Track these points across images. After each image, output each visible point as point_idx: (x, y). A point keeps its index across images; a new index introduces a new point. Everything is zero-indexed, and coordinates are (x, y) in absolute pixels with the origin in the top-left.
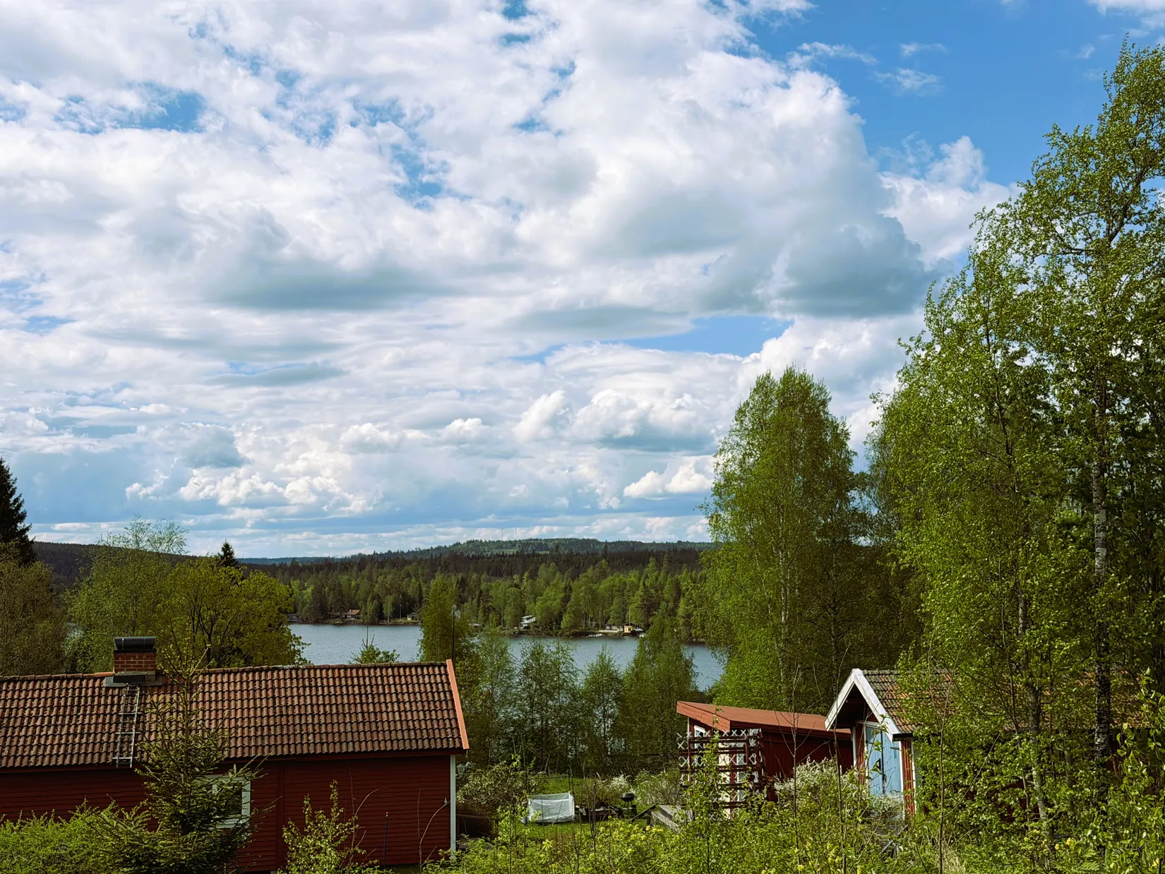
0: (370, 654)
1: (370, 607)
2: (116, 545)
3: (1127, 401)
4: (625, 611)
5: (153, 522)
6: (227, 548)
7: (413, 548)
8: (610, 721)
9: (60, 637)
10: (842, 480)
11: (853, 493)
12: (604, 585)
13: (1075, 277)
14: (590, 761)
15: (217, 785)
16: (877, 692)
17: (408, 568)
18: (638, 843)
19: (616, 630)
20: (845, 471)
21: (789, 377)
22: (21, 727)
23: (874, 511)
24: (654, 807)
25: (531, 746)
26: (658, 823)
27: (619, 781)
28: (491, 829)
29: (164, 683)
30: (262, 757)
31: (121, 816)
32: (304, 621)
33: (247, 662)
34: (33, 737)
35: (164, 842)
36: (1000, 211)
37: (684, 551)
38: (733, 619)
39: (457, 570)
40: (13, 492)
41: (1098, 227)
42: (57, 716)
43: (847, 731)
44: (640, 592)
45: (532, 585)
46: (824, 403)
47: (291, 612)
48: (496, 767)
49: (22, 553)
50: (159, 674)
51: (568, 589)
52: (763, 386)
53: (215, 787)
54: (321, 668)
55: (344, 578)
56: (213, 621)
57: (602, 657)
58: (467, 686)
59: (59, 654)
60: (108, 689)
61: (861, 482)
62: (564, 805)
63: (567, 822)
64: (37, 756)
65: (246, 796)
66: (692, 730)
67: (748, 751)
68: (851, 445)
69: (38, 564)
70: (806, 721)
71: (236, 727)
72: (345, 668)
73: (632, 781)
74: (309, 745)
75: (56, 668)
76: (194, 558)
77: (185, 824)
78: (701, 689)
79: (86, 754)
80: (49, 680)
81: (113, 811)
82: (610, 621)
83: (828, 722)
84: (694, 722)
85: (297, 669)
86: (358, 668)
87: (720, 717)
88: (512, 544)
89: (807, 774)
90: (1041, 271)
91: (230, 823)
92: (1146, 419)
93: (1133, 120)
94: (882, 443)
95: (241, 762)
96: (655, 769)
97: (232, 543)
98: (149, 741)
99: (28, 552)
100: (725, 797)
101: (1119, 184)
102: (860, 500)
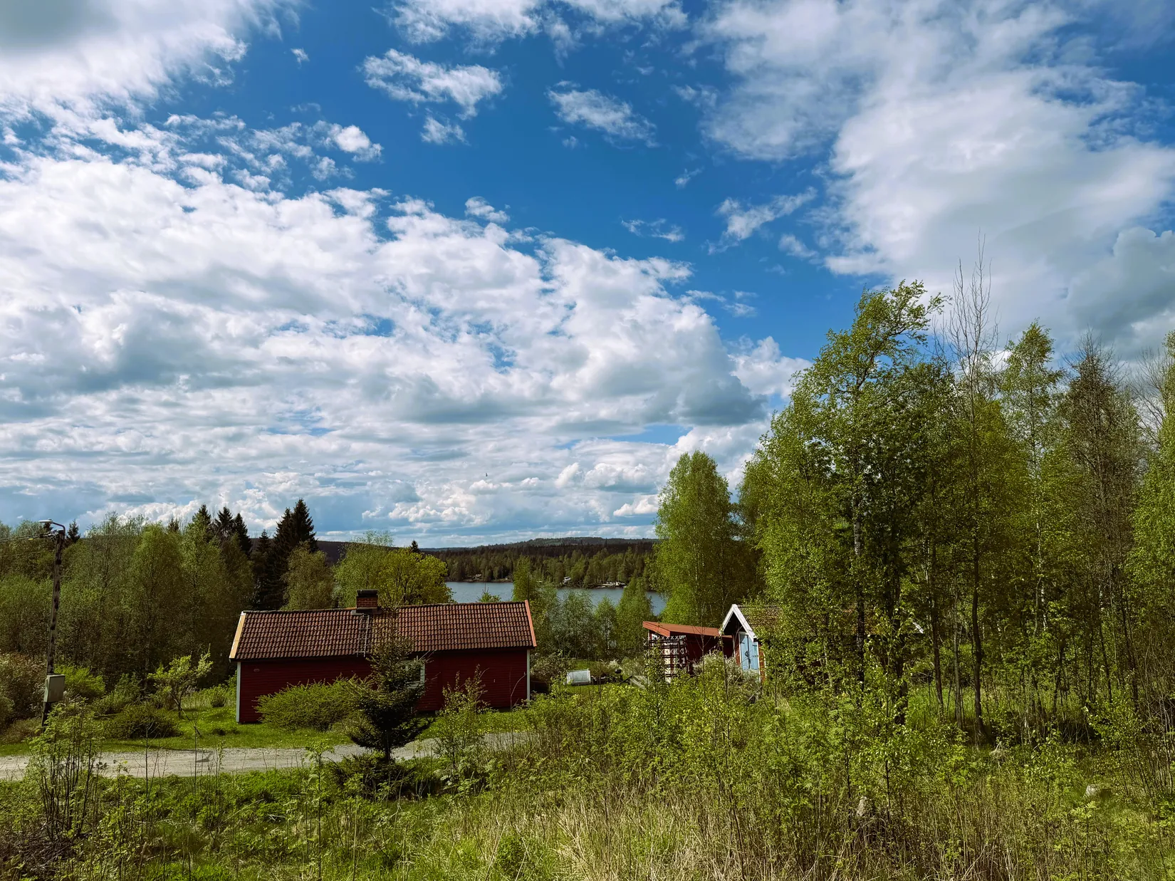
0: (487, 597)
1: (487, 573)
2: (359, 542)
3: (869, 467)
4: (616, 574)
5: (377, 530)
6: (414, 543)
7: (508, 542)
8: (609, 632)
9: (330, 590)
10: (725, 508)
11: (731, 514)
12: (605, 562)
13: (841, 404)
14: (599, 653)
15: (408, 666)
16: (745, 616)
17: (506, 553)
18: (622, 696)
19: (611, 584)
20: (726, 502)
21: (696, 455)
22: (309, 636)
23: (742, 523)
24: (631, 677)
25: (568, 645)
26: (633, 685)
27: (613, 663)
28: (548, 688)
29: (381, 613)
30: (431, 651)
31: (359, 682)
32: (453, 580)
33: (424, 602)
34: (315, 641)
35: (380, 696)
36: (804, 372)
37: (646, 543)
38: (671, 579)
39: (531, 554)
40: (307, 516)
41: (852, 379)
42: (327, 630)
43: (730, 636)
44: (624, 565)
45: (569, 561)
46: (714, 468)
47: (447, 577)
48: (550, 656)
49: (311, 547)
50: (379, 608)
51: (587, 563)
52: (683, 460)
53: (407, 667)
54: (461, 605)
55: (473, 558)
56: (407, 581)
57: (605, 599)
58: (536, 613)
59: (329, 599)
60: (353, 616)
61: (735, 508)
62: (585, 674)
63: (587, 684)
64: (317, 651)
65: (423, 672)
66: (651, 636)
67: (679, 647)
68: (729, 489)
69: (319, 552)
70: (709, 631)
71: (418, 636)
72: (474, 605)
73: (620, 663)
74: (456, 644)
75: (328, 605)
76: (398, 548)
77: (391, 687)
78: (655, 615)
79: (342, 650)
80: (324, 611)
81: (355, 679)
82: (609, 579)
83: (720, 632)
84: (652, 632)
85: (449, 606)
86: (480, 605)
87: (665, 629)
88: (559, 540)
89: (710, 659)
90: (826, 402)
91: (414, 687)
92: (879, 476)
93: (870, 327)
94: (745, 488)
95: (420, 654)
96: (631, 657)
97: (416, 540)
98: (374, 643)
99: (315, 546)
100: (668, 671)
101: (863, 358)
102: (735, 518)
